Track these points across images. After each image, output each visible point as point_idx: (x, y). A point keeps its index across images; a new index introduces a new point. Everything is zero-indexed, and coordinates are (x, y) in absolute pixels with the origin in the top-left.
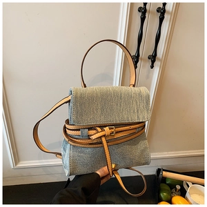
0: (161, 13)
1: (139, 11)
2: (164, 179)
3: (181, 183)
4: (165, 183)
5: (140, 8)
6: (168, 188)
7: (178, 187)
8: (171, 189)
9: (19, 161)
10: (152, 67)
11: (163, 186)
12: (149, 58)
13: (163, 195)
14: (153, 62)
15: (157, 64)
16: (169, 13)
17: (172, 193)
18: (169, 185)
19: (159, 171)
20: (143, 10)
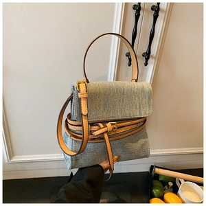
0: (156, 11)
1: (134, 8)
2: (157, 176)
3: (173, 180)
4: (158, 180)
5: (135, 5)
6: (160, 185)
7: (171, 184)
8: (164, 186)
9: (13, 156)
10: (146, 64)
11: (156, 183)
12: (143, 56)
13: (156, 191)
14: (147, 59)
15: (150, 61)
16: (163, 11)
17: (165, 190)
18: (162, 182)
19: (152, 167)
20: (138, 8)
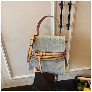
0: (70, 5)
1: (60, 5)
2: (79, 81)
3: (87, 82)
4: (80, 82)
6: (81, 84)
7: (86, 84)
8: (83, 85)
10: (68, 30)
11: (79, 84)
12: (66, 26)
13: (79, 88)
14: (68, 27)
15: (70, 28)
17: (83, 87)
18: (81, 83)
19: (76, 77)
20: (61, 5)
